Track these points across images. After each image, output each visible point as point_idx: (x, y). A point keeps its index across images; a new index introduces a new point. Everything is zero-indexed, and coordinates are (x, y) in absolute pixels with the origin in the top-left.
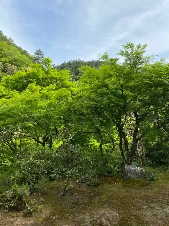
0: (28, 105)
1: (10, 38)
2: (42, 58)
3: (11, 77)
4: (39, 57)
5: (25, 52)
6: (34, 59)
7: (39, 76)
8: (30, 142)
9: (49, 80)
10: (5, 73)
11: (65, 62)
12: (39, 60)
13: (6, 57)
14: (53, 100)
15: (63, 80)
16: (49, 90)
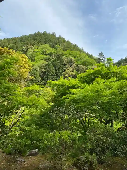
0: (96, 94)
1: (82, 48)
2: (103, 58)
3: (83, 74)
4: (101, 58)
5: (91, 55)
6: (98, 60)
7: (102, 72)
8: (95, 121)
9: (110, 74)
10: (78, 71)
11: (122, 59)
12: (101, 60)
13: (79, 61)
14: (114, 90)
15: (122, 73)
16: (110, 82)
